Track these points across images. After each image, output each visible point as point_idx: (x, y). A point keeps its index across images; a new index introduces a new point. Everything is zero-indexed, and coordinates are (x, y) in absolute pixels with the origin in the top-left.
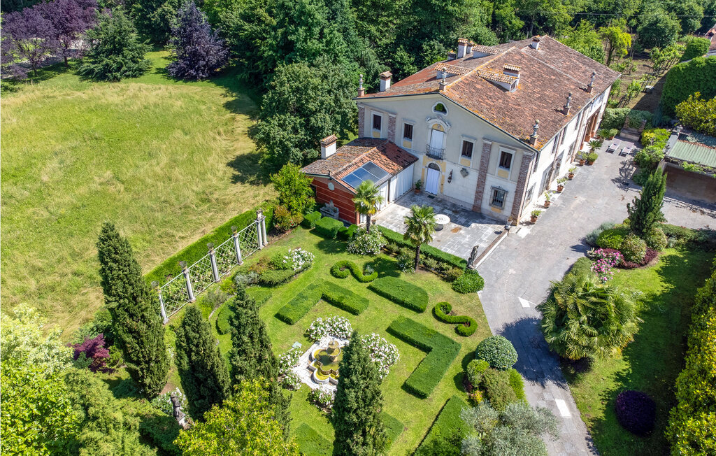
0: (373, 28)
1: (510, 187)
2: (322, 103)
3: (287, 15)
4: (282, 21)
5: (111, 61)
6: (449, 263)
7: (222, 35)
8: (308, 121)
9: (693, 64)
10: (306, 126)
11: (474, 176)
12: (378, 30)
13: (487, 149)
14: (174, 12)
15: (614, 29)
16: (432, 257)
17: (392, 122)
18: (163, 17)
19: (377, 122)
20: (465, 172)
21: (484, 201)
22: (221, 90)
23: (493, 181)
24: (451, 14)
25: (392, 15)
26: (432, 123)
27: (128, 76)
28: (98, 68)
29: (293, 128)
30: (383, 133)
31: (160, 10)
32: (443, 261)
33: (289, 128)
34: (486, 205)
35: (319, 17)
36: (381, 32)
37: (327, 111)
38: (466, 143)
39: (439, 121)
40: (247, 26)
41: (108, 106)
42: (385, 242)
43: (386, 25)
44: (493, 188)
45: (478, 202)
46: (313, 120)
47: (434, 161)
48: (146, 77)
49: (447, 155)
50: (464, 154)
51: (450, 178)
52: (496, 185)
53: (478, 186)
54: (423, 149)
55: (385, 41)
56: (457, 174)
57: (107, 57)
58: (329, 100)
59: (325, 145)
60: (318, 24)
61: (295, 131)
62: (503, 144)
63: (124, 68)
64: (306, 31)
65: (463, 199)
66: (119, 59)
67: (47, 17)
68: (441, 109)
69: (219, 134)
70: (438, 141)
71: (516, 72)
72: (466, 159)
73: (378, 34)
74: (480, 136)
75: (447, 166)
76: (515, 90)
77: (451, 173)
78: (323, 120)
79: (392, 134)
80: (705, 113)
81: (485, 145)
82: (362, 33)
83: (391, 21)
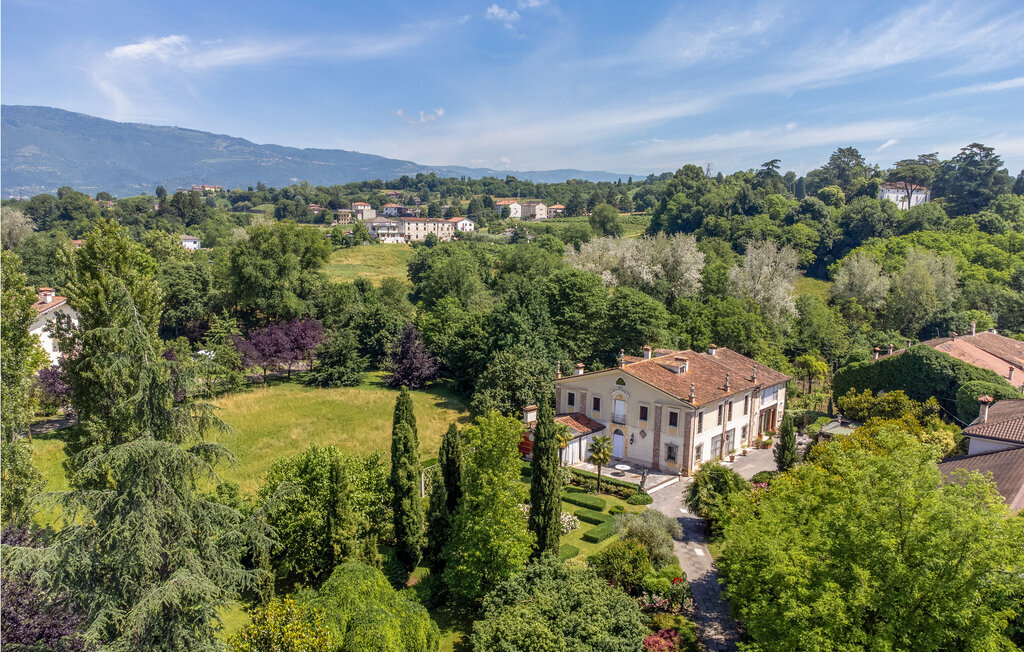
0: (571, 343)
1: (679, 442)
2: (526, 381)
3: (498, 326)
4: (495, 331)
5: (336, 370)
6: (624, 486)
7: (434, 354)
8: (514, 394)
9: (850, 368)
10: (513, 399)
11: (650, 436)
12: (576, 345)
13: (659, 410)
14: (390, 337)
15: (808, 357)
16: (612, 484)
17: (584, 397)
18: (379, 341)
19: (571, 401)
20: (643, 434)
21: (660, 458)
22: (431, 396)
23: (665, 439)
24: (640, 333)
25: (589, 333)
26: (615, 394)
27: (346, 386)
28: (321, 376)
29: (501, 399)
30: (576, 409)
31: (376, 336)
32: (621, 486)
33: (499, 398)
34: (663, 462)
35: (524, 326)
36: (579, 347)
37: (530, 388)
38: (642, 408)
39: (620, 392)
40: (461, 342)
41: (333, 402)
42: (575, 476)
43: (583, 341)
44: (667, 444)
45: (656, 459)
46: (518, 394)
47: (618, 427)
48: (361, 386)
49: (629, 421)
50: (641, 418)
51: (632, 440)
52: (668, 442)
53: (655, 444)
54: (609, 417)
55: (582, 354)
56: (638, 436)
57: (331, 367)
58: (532, 379)
59: (527, 411)
60: (524, 332)
61: (503, 401)
62: (671, 404)
63: (345, 378)
64: (513, 337)
65: (643, 458)
66: (342, 369)
67: (286, 334)
68: (621, 382)
69: (434, 418)
70: (620, 409)
71: (685, 360)
72: (643, 422)
73: (575, 348)
74: (652, 401)
75: (629, 430)
76: (684, 374)
77: (633, 436)
78: (525, 394)
79: (583, 408)
80: (859, 403)
81: (657, 407)
82: (563, 346)
83: (588, 339)
